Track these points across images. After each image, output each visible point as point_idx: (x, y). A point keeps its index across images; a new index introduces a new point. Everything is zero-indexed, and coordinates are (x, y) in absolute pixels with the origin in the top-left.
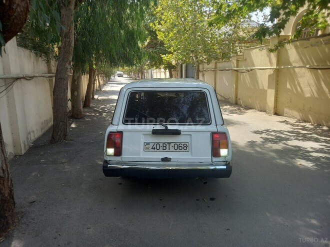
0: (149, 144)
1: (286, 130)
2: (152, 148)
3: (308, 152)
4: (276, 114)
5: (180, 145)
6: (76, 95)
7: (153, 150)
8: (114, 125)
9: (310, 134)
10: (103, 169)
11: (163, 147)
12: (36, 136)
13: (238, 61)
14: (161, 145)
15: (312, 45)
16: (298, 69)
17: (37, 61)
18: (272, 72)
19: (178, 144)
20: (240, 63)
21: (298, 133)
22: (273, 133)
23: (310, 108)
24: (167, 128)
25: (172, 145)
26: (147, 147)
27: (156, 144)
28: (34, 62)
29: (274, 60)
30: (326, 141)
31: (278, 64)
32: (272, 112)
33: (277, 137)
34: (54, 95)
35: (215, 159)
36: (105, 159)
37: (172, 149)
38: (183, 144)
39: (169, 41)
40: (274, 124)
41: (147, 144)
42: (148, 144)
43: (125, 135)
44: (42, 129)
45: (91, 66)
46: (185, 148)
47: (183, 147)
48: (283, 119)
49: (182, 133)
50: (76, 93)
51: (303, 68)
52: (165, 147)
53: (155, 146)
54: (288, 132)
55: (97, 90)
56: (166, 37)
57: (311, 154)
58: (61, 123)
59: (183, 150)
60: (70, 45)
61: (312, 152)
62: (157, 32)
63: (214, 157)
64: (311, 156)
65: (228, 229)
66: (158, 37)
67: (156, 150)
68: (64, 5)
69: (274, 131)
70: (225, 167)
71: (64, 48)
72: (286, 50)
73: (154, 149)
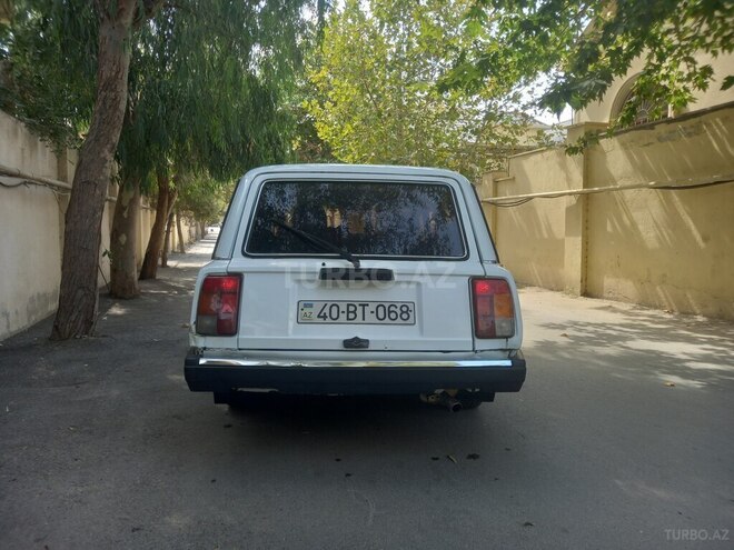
0: (311, 306)
1: (617, 322)
2: (319, 316)
3: (679, 361)
4: (586, 294)
5: (392, 308)
6: (123, 243)
7: (321, 320)
8: (219, 259)
9: (673, 329)
10: (186, 370)
11: (348, 312)
12: (14, 328)
13: (496, 182)
14: (343, 307)
15: (660, 139)
16: (632, 191)
17: (33, 147)
18: (573, 200)
19: (387, 305)
20: (501, 188)
21: (644, 328)
22: (590, 328)
23: (664, 275)
24: (357, 266)
25: (372, 307)
26: (308, 313)
27: (329, 304)
28: (23, 150)
29: (578, 176)
30: (710, 341)
31: (587, 181)
32: (578, 290)
33: (601, 336)
34: (66, 222)
35: (482, 344)
36: (193, 344)
37: (370, 317)
38: (399, 305)
39: (342, 142)
40: (587, 312)
41: (305, 306)
42: (308, 305)
43: (247, 282)
44: (30, 313)
45: (163, 181)
46: (405, 316)
47: (399, 312)
48: (606, 303)
49: (396, 277)
50: (123, 239)
51: (644, 190)
52: (352, 312)
53: (327, 310)
54: (621, 325)
55: (173, 251)
56: (336, 135)
57: (688, 364)
58: (80, 292)
59: (399, 320)
60: (116, 108)
61: (689, 361)
62: (317, 125)
63: (479, 337)
64: (689, 369)
65: (527, 524)
66: (319, 135)
67: (328, 320)
68: (108, 15)
69: (589, 324)
70: (508, 363)
71: (101, 114)
72: (603, 153)
73: (325, 317)
